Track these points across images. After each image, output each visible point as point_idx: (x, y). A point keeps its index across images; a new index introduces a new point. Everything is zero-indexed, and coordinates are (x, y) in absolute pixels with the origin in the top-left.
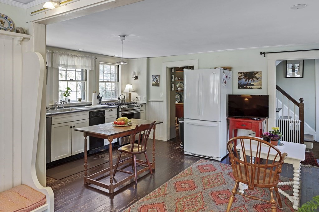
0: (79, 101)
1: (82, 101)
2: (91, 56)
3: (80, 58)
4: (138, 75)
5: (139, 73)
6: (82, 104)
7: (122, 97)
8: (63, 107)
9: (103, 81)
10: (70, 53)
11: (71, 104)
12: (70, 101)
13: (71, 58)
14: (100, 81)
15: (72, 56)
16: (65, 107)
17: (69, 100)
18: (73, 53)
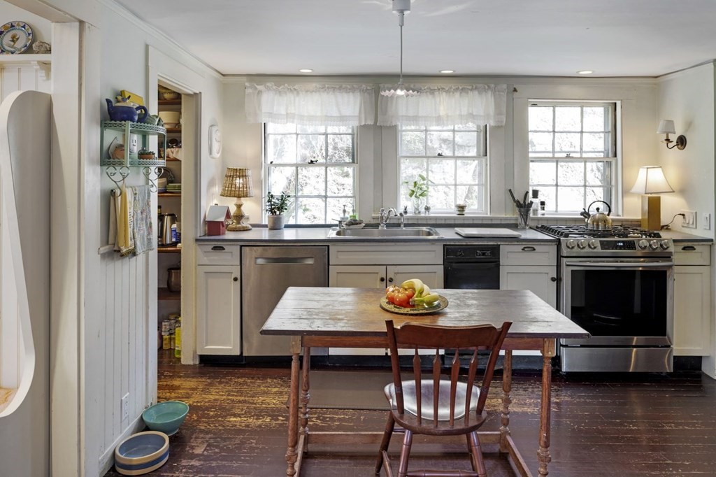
0: (458, 213)
1: (468, 213)
2: (492, 86)
3: (457, 94)
4: (687, 131)
5: (689, 125)
6: (466, 222)
7: (598, 209)
8: (402, 226)
9: (551, 155)
10: (426, 85)
11: (431, 218)
12: (431, 211)
13: (430, 97)
14: (531, 155)
15: (432, 91)
16: (406, 225)
17: (427, 209)
18: (435, 84)
